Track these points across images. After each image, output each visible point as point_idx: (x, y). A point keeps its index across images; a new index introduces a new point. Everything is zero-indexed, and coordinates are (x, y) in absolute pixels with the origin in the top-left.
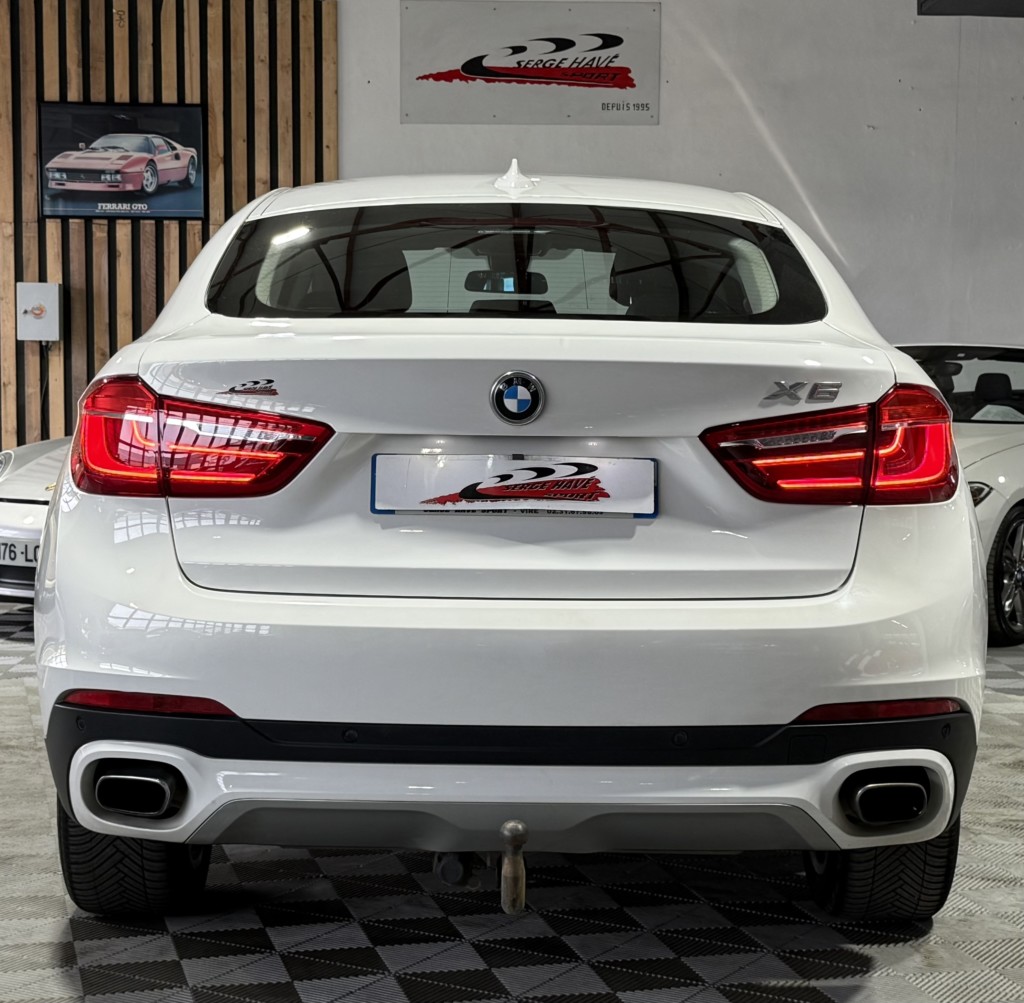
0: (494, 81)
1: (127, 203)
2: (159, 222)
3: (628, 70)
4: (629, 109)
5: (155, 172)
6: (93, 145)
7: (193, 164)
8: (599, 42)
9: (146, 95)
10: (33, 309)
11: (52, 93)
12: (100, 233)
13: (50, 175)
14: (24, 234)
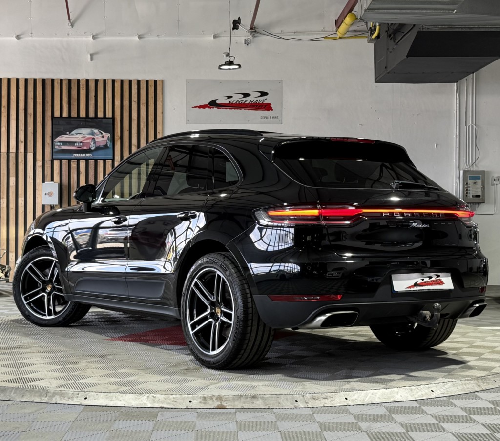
0: (221, 108)
1: (84, 153)
2: (96, 160)
3: (270, 104)
4: (271, 118)
5: (95, 142)
6: (72, 133)
7: (109, 139)
8: (260, 94)
9: (92, 115)
10: (49, 193)
11: (57, 114)
12: (74, 165)
13: (56, 144)
14: (46, 166)
